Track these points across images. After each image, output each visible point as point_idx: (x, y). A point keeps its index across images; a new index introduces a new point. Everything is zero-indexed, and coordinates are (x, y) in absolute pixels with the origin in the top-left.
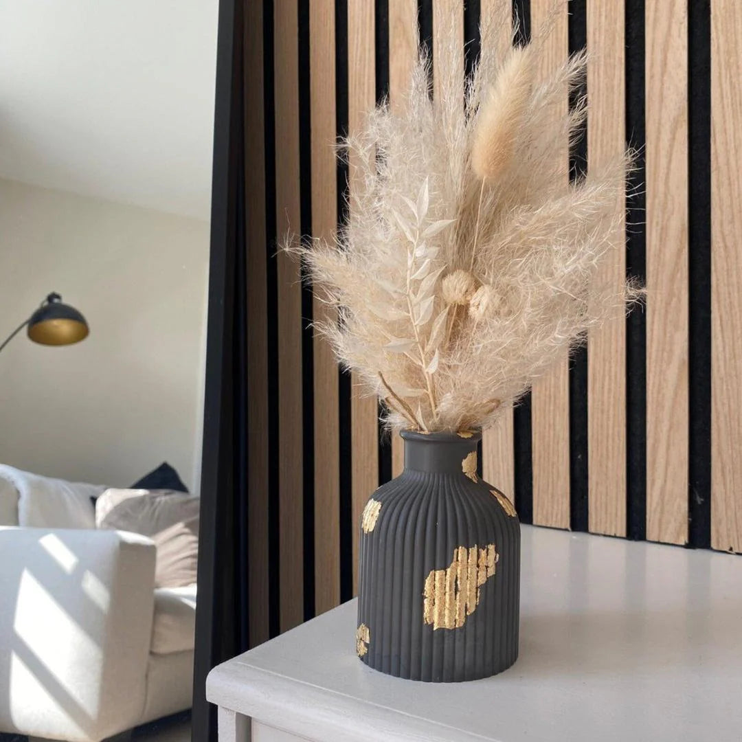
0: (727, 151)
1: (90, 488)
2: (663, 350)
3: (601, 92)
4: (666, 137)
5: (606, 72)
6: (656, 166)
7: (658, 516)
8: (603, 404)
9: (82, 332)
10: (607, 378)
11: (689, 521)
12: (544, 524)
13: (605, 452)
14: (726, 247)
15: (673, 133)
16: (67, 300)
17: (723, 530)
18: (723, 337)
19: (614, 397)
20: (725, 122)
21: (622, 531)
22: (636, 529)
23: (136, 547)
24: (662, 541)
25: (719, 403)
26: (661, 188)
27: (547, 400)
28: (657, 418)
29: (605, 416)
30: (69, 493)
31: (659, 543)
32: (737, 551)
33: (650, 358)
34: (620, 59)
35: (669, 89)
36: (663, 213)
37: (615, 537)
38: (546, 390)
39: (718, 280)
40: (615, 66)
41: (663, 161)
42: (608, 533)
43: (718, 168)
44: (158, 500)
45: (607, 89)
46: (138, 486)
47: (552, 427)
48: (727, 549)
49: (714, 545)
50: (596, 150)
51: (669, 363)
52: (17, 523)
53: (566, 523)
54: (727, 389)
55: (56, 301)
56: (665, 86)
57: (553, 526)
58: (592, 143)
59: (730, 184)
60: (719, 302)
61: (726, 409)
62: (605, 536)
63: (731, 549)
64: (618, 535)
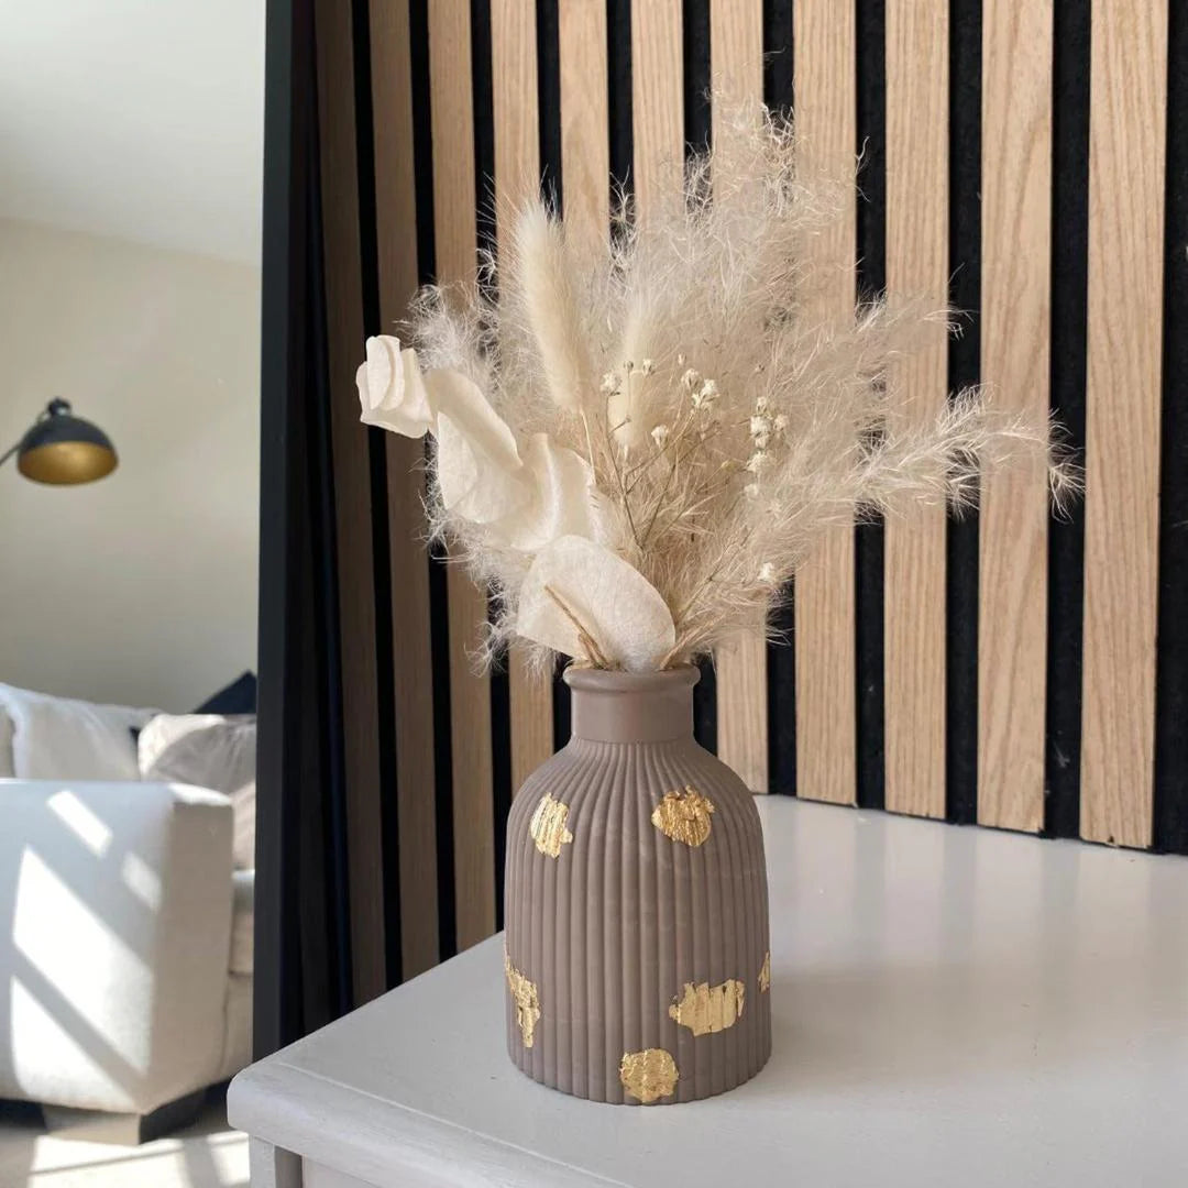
0: (1116, 183)
1: (128, 714)
2: (1007, 516)
3: (909, 80)
4: (1015, 156)
5: (917, 45)
6: (999, 208)
7: (995, 786)
8: (908, 604)
9: (107, 461)
10: (916, 563)
11: (1045, 794)
12: (813, 797)
13: (911, 681)
14: (1111, 343)
15: (1028, 151)
16: (80, 411)
17: (1100, 810)
18: (1104, 495)
19: (927, 593)
20: (1113, 131)
21: (939, 810)
22: (961, 806)
23: (201, 809)
24: (1002, 826)
25: (1097, 605)
26: (1007, 243)
27: (820, 596)
28: (994, 627)
29: (912, 624)
30: (94, 722)
31: (997, 829)
32: (1121, 842)
33: (986, 529)
34: (941, 20)
35: (1022, 74)
36: (1010, 286)
37: (928, 818)
38: (817, 580)
39: (1097, 399)
40: (932, 34)
41: (1011, 199)
42: (915, 813)
43: (1100, 212)
44: (238, 731)
45: (919, 74)
46: (206, 709)
47: (827, 642)
48: (1105, 841)
49: (1084, 832)
50: (900, 178)
51: (1017, 535)
52: (11, 773)
53: (850, 795)
54: (1110, 582)
55: (62, 412)
56: (1015, 67)
57: (830, 800)
58: (893, 166)
59: (1119, 238)
60: (1098, 436)
61: (1108, 616)
62: (912, 816)
63: (1112, 840)
64: (932, 815)
